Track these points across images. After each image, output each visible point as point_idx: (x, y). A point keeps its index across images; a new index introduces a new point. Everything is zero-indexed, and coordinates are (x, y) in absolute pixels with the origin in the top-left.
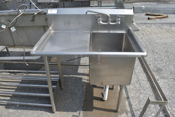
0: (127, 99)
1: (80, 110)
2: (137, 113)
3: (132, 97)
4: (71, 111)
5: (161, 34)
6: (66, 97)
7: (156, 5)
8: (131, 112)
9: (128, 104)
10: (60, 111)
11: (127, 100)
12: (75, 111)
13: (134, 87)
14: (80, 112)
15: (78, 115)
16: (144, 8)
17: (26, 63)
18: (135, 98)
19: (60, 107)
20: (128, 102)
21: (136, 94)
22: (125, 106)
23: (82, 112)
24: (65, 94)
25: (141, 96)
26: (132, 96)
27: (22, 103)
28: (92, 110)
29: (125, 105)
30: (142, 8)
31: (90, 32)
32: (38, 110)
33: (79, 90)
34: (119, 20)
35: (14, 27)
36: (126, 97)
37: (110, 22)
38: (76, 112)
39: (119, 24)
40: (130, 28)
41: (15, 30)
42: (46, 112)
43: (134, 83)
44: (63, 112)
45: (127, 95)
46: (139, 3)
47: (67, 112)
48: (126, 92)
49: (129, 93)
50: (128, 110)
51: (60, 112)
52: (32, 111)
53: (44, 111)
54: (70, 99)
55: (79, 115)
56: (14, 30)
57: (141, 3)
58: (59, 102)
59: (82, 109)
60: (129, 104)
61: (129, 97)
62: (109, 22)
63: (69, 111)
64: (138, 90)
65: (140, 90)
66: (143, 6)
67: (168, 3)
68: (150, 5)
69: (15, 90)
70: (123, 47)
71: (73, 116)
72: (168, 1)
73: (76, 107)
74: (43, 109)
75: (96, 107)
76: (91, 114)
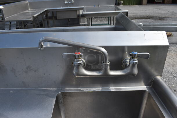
5: (170, 58)
7: (153, 21)
16: (142, 26)
30: (140, 25)
31: (58, 90)
34: (134, 65)
37: (109, 68)
39: (134, 75)
40: (159, 78)
46: (135, 20)
57: (136, 20)
62: (106, 71)
66: (141, 24)
67: (165, 19)
68: (146, 22)
70: (142, 111)
72: (165, 18)
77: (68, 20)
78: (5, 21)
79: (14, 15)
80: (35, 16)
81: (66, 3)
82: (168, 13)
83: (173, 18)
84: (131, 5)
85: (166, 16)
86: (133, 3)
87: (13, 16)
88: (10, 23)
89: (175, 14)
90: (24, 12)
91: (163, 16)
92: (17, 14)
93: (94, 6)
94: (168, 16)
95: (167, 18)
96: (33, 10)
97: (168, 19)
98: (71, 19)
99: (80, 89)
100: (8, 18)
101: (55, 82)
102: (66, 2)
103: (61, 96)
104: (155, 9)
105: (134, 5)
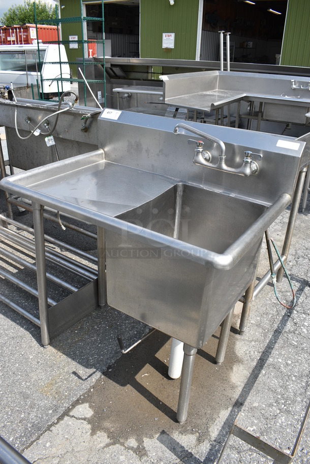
0: (234, 406)
1: (97, 370)
2: (228, 455)
3: (252, 409)
4: (79, 363)
6: (96, 327)
8: (215, 443)
9: (224, 420)
10: (59, 350)
11: (230, 409)
12: (87, 365)
13: (281, 387)
14: (94, 373)
15: (84, 378)
17: (60, 221)
18: (257, 414)
19: (65, 342)
20: (230, 415)
21: (271, 405)
22: (213, 420)
23: (98, 376)
24: (98, 321)
25: (282, 419)
26: (256, 404)
27: (7, 301)
28: (123, 385)
29: (215, 416)
32: (22, 327)
33: (133, 327)
34: (246, 163)
35: (52, 137)
36: (234, 400)
37: (223, 162)
38: (87, 368)
41: (54, 143)
42: (33, 338)
43: (289, 376)
44: (61, 354)
45: (241, 395)
47: (70, 360)
48: (244, 388)
49: (253, 392)
50: (211, 434)
51: (56, 351)
52: (11, 323)
53: (31, 333)
54: (98, 335)
55: (86, 379)
56: (50, 142)
58: (72, 331)
59: (105, 368)
60: (227, 419)
61: (242, 404)
63: (73, 359)
64: (286, 400)
65: (294, 402)
69: (17, 271)
71: (74, 373)
73: (95, 358)
74: (32, 329)
75: (139, 382)
76: (114, 391)
77: (288, 126)
78: (165, 104)
79: (183, 96)
80: (216, 104)
81: (295, 89)
87: (181, 98)
88: (177, 110)
90: (205, 93)
92: (190, 95)
96: (222, 92)
98: (293, 124)
99: (201, 186)
100: (170, 99)
101: (180, 172)
102: (294, 86)
103: (180, 192)
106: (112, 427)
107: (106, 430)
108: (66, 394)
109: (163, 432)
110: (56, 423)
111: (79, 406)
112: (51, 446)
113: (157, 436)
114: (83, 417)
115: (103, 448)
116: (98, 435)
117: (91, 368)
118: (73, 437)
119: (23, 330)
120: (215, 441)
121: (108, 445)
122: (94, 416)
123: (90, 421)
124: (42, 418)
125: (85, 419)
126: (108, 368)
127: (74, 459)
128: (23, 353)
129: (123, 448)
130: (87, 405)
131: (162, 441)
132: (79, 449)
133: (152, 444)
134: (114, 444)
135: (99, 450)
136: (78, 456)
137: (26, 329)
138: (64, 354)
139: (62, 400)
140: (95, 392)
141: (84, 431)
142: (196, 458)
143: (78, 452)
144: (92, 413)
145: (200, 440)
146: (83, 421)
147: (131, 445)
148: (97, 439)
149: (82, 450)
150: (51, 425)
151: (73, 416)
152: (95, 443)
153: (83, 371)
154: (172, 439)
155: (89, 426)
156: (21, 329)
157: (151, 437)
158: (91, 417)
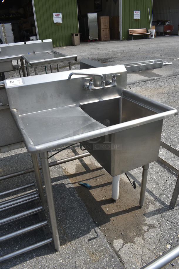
1: (93, 228)
2: (163, 198)
4: (82, 235)
8: (157, 200)
10: (65, 243)
12: (88, 232)
14: (95, 230)
23: (98, 229)
25: (154, 177)
28: (109, 220)
33: (72, 202)
34: (115, 81)
36: (138, 185)
40: (125, 89)
42: (43, 256)
44: (70, 243)
47: (77, 240)
48: (134, 180)
50: (151, 199)
51: (65, 245)
53: (37, 256)
54: (67, 219)
55: (97, 235)
57: (75, 65)
59: (94, 225)
60: (147, 191)
63: (78, 237)
67: (108, 61)
71: (90, 240)
72: (107, 59)
73: (84, 226)
74: (34, 254)
75: (110, 213)
76: (111, 226)
82: (109, 53)
83: (116, 58)
84: (60, 46)
85: (108, 57)
86: (61, 45)
89: (117, 53)
91: (105, 57)
93: (29, 54)
94: (111, 57)
95: (110, 59)
97: (111, 61)
104: (93, 50)
105: (63, 46)
106: (134, 233)
107: (134, 237)
108: (103, 248)
109: (144, 215)
110: (121, 259)
111: (114, 244)
112: (135, 265)
113: (145, 217)
114: (122, 244)
115: (144, 241)
116: (136, 241)
117: (91, 231)
118: (133, 253)
119: (31, 261)
120: (155, 199)
121: (143, 239)
122: (123, 240)
123: (126, 242)
124: (115, 265)
125: (124, 244)
126: (95, 223)
127: (146, 256)
128: (54, 266)
129: (147, 233)
130: (115, 241)
131: (149, 217)
132: (141, 252)
133: (149, 221)
134: (143, 236)
135: (145, 243)
136: (145, 253)
137: (29, 259)
138: (70, 241)
139: (107, 251)
140: (108, 234)
141: (131, 247)
142: (161, 208)
143: (143, 252)
144: (121, 240)
145: (153, 204)
146: (125, 246)
147: (147, 229)
148: (138, 242)
149: (142, 251)
150: (121, 262)
151: (120, 249)
152: (140, 243)
153: (91, 235)
154: (149, 213)
155: (129, 244)
156: (28, 262)
157: (146, 220)
158: (123, 241)
